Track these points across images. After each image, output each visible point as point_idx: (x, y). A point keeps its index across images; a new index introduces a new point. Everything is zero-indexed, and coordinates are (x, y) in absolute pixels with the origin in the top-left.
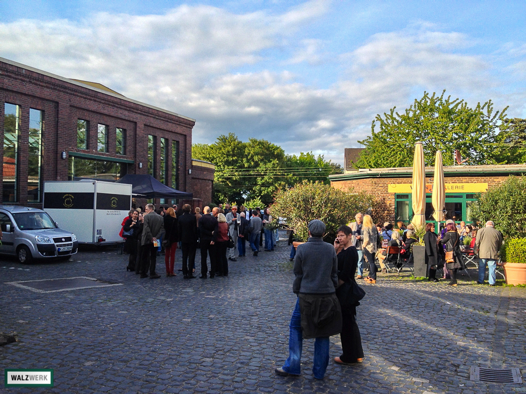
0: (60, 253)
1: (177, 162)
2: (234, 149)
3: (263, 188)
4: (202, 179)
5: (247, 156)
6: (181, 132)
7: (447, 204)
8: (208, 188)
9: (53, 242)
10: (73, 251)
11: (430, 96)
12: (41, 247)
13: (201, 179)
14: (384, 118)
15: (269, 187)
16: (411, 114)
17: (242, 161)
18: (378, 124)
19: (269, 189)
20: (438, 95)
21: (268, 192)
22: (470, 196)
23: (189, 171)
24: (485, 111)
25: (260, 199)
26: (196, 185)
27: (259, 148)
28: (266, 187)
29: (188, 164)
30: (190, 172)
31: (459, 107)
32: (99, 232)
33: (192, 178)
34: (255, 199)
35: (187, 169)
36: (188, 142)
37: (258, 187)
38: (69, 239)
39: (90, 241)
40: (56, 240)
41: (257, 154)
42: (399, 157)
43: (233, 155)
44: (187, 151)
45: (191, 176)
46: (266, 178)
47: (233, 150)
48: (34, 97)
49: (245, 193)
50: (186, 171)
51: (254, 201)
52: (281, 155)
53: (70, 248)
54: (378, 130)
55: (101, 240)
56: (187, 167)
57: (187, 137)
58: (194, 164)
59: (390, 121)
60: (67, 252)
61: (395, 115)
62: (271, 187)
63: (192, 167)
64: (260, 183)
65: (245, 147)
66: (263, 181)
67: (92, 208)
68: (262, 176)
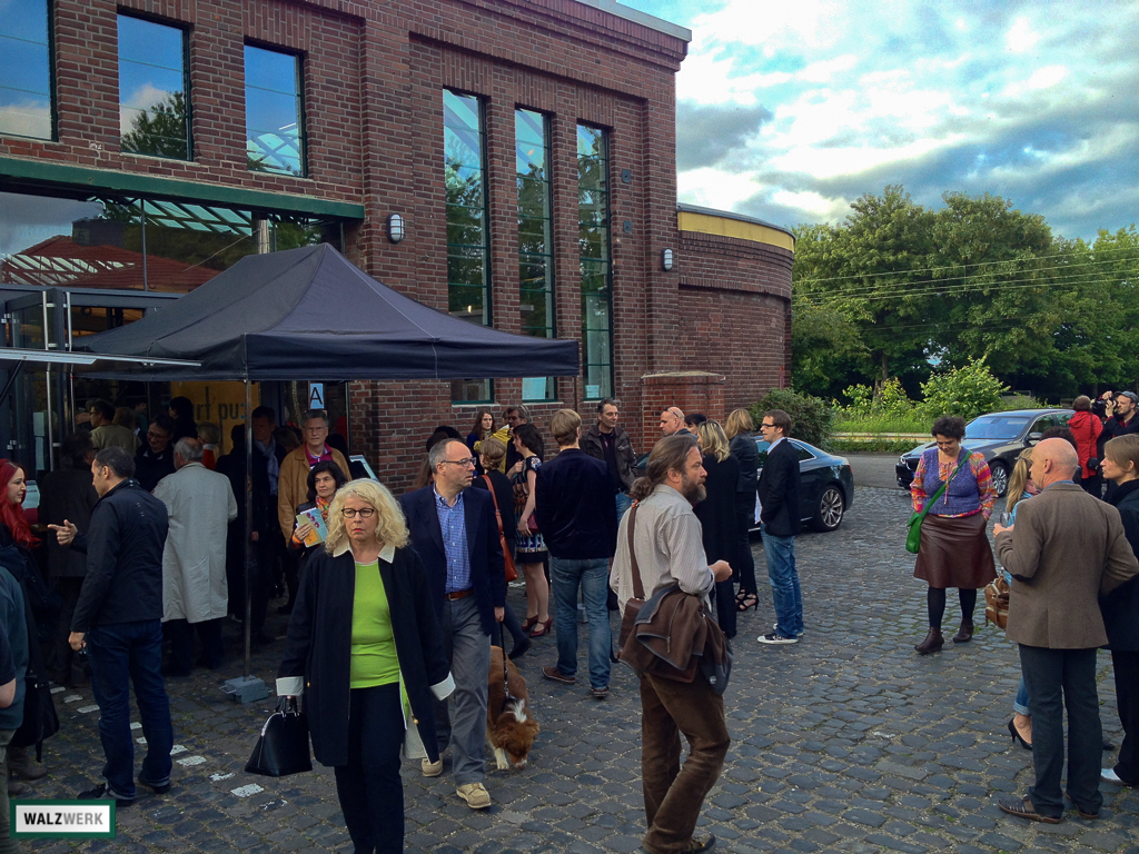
1: (608, 219)
2: (901, 230)
3: (988, 336)
4: (734, 292)
5: (937, 247)
6: (622, 86)
8: (760, 328)
13: (724, 291)
15: (1007, 331)
17: (923, 261)
19: (1009, 337)
21: (1004, 347)
23: (662, 255)
25: (984, 365)
26: (704, 316)
27: (975, 220)
28: (998, 331)
29: (659, 227)
30: (669, 262)
33: (681, 286)
34: (969, 364)
35: (654, 248)
36: (654, 129)
37: (972, 334)
41: (968, 238)
43: (898, 249)
44: (653, 169)
45: (674, 280)
46: (997, 304)
47: (897, 234)
49: (933, 350)
50: (646, 255)
51: (965, 374)
52: (1043, 237)
56: (654, 237)
57: (653, 110)
58: (687, 224)
62: (1015, 331)
63: (679, 239)
64: (979, 320)
65: (930, 220)
66: (989, 314)
68: (986, 301)
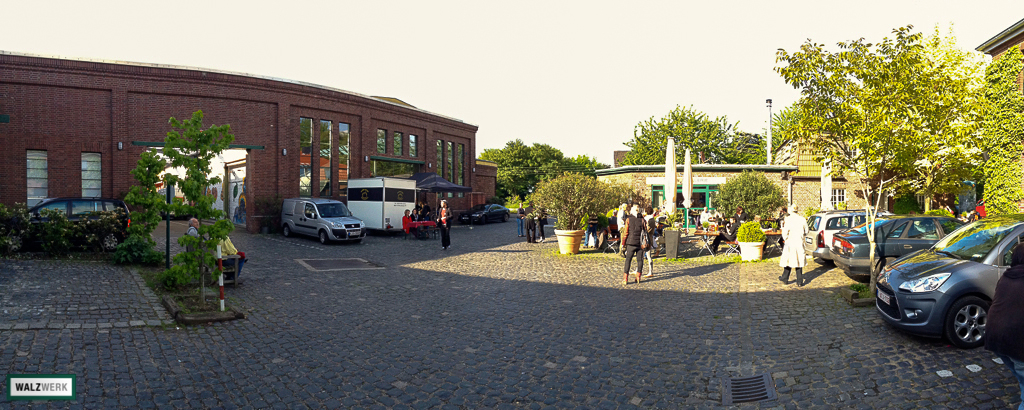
0: (350, 237)
1: (463, 162)
2: (520, 152)
4: (486, 176)
5: (531, 158)
6: (466, 136)
7: (694, 194)
8: (491, 183)
9: (344, 228)
10: (362, 235)
11: (681, 109)
12: (335, 232)
13: (483, 175)
14: (644, 124)
16: (666, 123)
17: (527, 162)
18: (640, 129)
20: (687, 108)
22: (712, 187)
23: (473, 169)
24: (722, 123)
26: (480, 181)
27: (542, 150)
29: (472, 164)
30: (475, 170)
31: (703, 119)
32: (388, 220)
33: (477, 175)
36: (472, 145)
38: (358, 226)
39: (380, 227)
40: (347, 226)
41: (540, 156)
42: (656, 157)
43: (519, 158)
44: (472, 152)
45: (475, 173)
47: (519, 154)
48: (342, 113)
50: (470, 169)
53: (359, 233)
54: (639, 134)
55: (389, 227)
56: (471, 166)
57: (472, 141)
58: (478, 163)
59: (649, 128)
60: (356, 236)
61: (653, 123)
63: (476, 166)
65: (529, 150)
67: (381, 200)
